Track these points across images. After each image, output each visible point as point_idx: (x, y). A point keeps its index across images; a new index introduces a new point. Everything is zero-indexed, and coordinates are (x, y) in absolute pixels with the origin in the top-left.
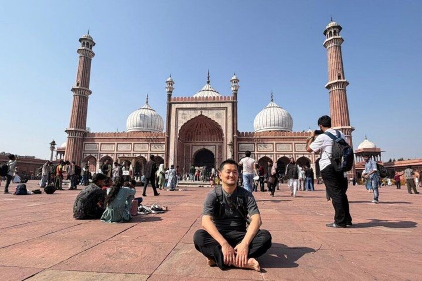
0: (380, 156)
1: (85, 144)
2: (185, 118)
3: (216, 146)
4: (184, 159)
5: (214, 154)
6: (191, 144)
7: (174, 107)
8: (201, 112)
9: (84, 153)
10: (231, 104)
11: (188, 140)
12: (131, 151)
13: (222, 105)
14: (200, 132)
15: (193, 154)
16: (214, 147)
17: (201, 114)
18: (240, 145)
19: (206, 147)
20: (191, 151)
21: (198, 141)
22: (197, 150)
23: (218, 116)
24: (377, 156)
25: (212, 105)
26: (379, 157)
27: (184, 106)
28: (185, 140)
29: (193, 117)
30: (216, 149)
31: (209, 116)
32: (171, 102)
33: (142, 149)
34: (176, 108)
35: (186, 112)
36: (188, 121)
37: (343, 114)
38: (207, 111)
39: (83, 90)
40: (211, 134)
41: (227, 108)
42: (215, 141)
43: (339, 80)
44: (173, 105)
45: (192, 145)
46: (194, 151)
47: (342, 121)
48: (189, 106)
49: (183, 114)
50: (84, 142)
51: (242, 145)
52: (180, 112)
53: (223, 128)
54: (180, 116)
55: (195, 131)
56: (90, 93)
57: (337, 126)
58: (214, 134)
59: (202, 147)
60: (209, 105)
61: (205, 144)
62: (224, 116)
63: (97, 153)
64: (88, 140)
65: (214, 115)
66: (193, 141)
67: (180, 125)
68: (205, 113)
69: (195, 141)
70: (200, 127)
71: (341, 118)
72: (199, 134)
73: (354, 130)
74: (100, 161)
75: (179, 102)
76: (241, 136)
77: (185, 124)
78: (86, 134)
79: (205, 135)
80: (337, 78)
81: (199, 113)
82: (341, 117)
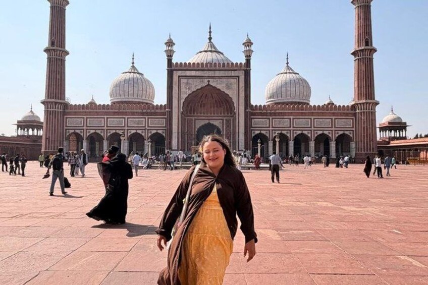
0: (406, 131)
1: (67, 118)
2: (189, 89)
3: (223, 120)
4: (186, 135)
5: (221, 130)
6: (193, 118)
7: (176, 75)
8: (209, 81)
9: (66, 129)
10: (244, 72)
11: (191, 113)
12: (124, 127)
13: (233, 74)
14: (204, 104)
15: (196, 130)
16: (221, 121)
17: (209, 84)
18: (253, 120)
19: (212, 122)
20: (193, 127)
21: (202, 115)
22: (201, 125)
23: (228, 86)
24: (402, 131)
25: (222, 74)
26: (404, 132)
27: (188, 73)
28: (187, 113)
29: (199, 87)
30: (223, 125)
31: (219, 87)
32: (173, 68)
33: (138, 124)
34: (179, 76)
35: (190, 81)
36: (193, 92)
37: (368, 86)
38: (215, 80)
39: (60, 51)
40: (217, 107)
41: (238, 77)
42: (223, 115)
43: (367, 47)
44: (175, 72)
45: (195, 119)
46: (198, 126)
47: (366, 94)
48: (193, 73)
49: (187, 83)
50: (65, 116)
51: (255, 120)
52: (184, 81)
53: (235, 100)
54: (183, 86)
55: (199, 102)
56: (67, 53)
57: (361, 99)
58: (220, 107)
59: (207, 122)
60: (217, 74)
61: (211, 118)
62: (235, 86)
63: (83, 129)
64: (69, 114)
65: (224, 85)
66: (195, 114)
67: (184, 96)
68: (213, 83)
69: (199, 114)
70: (206, 97)
71: (366, 92)
72: (204, 106)
73: (379, 104)
74: (87, 139)
75: (182, 68)
76: (254, 110)
77: (189, 95)
78: (66, 106)
79: (211, 107)
80: (364, 44)
81: (205, 83)
82: (366, 89)
